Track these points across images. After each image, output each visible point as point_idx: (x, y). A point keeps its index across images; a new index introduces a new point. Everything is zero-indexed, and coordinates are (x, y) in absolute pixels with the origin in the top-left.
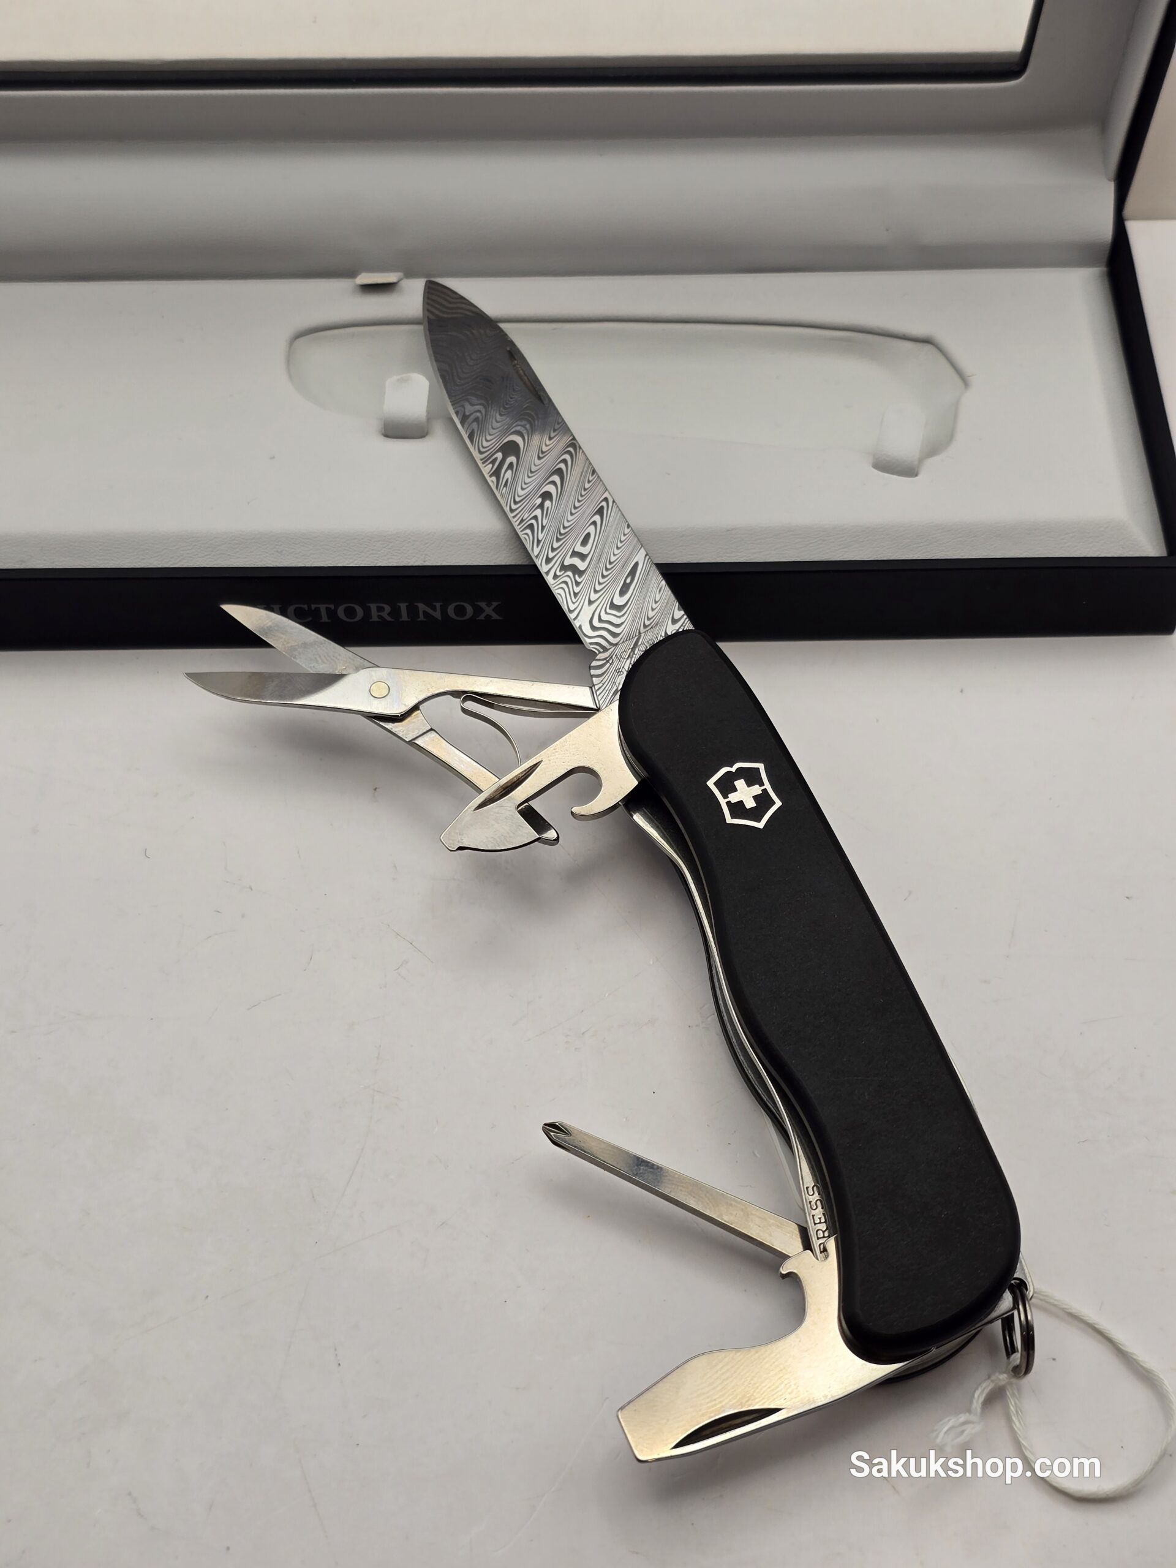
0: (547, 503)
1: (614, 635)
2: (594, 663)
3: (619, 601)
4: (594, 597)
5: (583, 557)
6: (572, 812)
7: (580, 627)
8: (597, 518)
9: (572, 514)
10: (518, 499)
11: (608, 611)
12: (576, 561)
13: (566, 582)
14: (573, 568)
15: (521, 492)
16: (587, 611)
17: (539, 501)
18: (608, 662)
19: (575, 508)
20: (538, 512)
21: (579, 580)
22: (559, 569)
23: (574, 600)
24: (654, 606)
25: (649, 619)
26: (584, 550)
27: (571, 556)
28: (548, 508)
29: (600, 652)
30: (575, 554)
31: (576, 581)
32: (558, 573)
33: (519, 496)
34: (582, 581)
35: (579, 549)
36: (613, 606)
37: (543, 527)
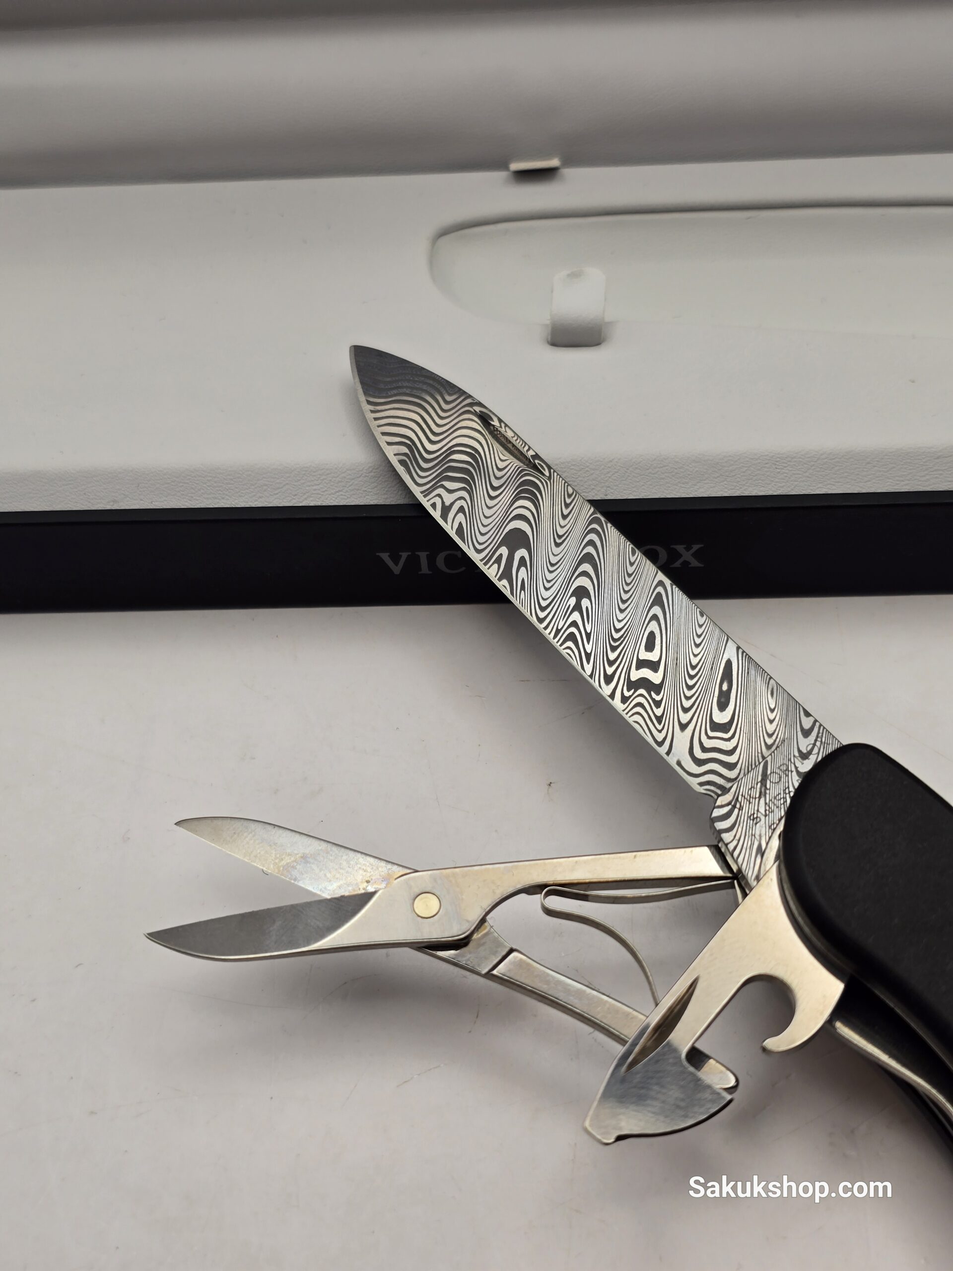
0: (585, 603)
1: (731, 766)
2: (717, 813)
3: (721, 718)
4: (685, 718)
5: (653, 666)
6: (764, 1050)
7: (679, 763)
8: (657, 610)
9: (622, 611)
10: (544, 604)
11: (711, 734)
12: (646, 673)
13: (640, 705)
14: (644, 683)
15: (546, 594)
16: (682, 740)
17: (573, 601)
18: (734, 807)
19: (624, 602)
20: (576, 616)
21: (658, 698)
22: (625, 688)
23: (660, 727)
24: (772, 716)
25: (770, 736)
26: (653, 656)
27: (638, 668)
28: (587, 608)
29: (719, 796)
30: (641, 664)
31: (653, 700)
32: (627, 694)
33: (544, 599)
34: (662, 699)
35: (644, 655)
36: (716, 727)
37: (588, 636)
